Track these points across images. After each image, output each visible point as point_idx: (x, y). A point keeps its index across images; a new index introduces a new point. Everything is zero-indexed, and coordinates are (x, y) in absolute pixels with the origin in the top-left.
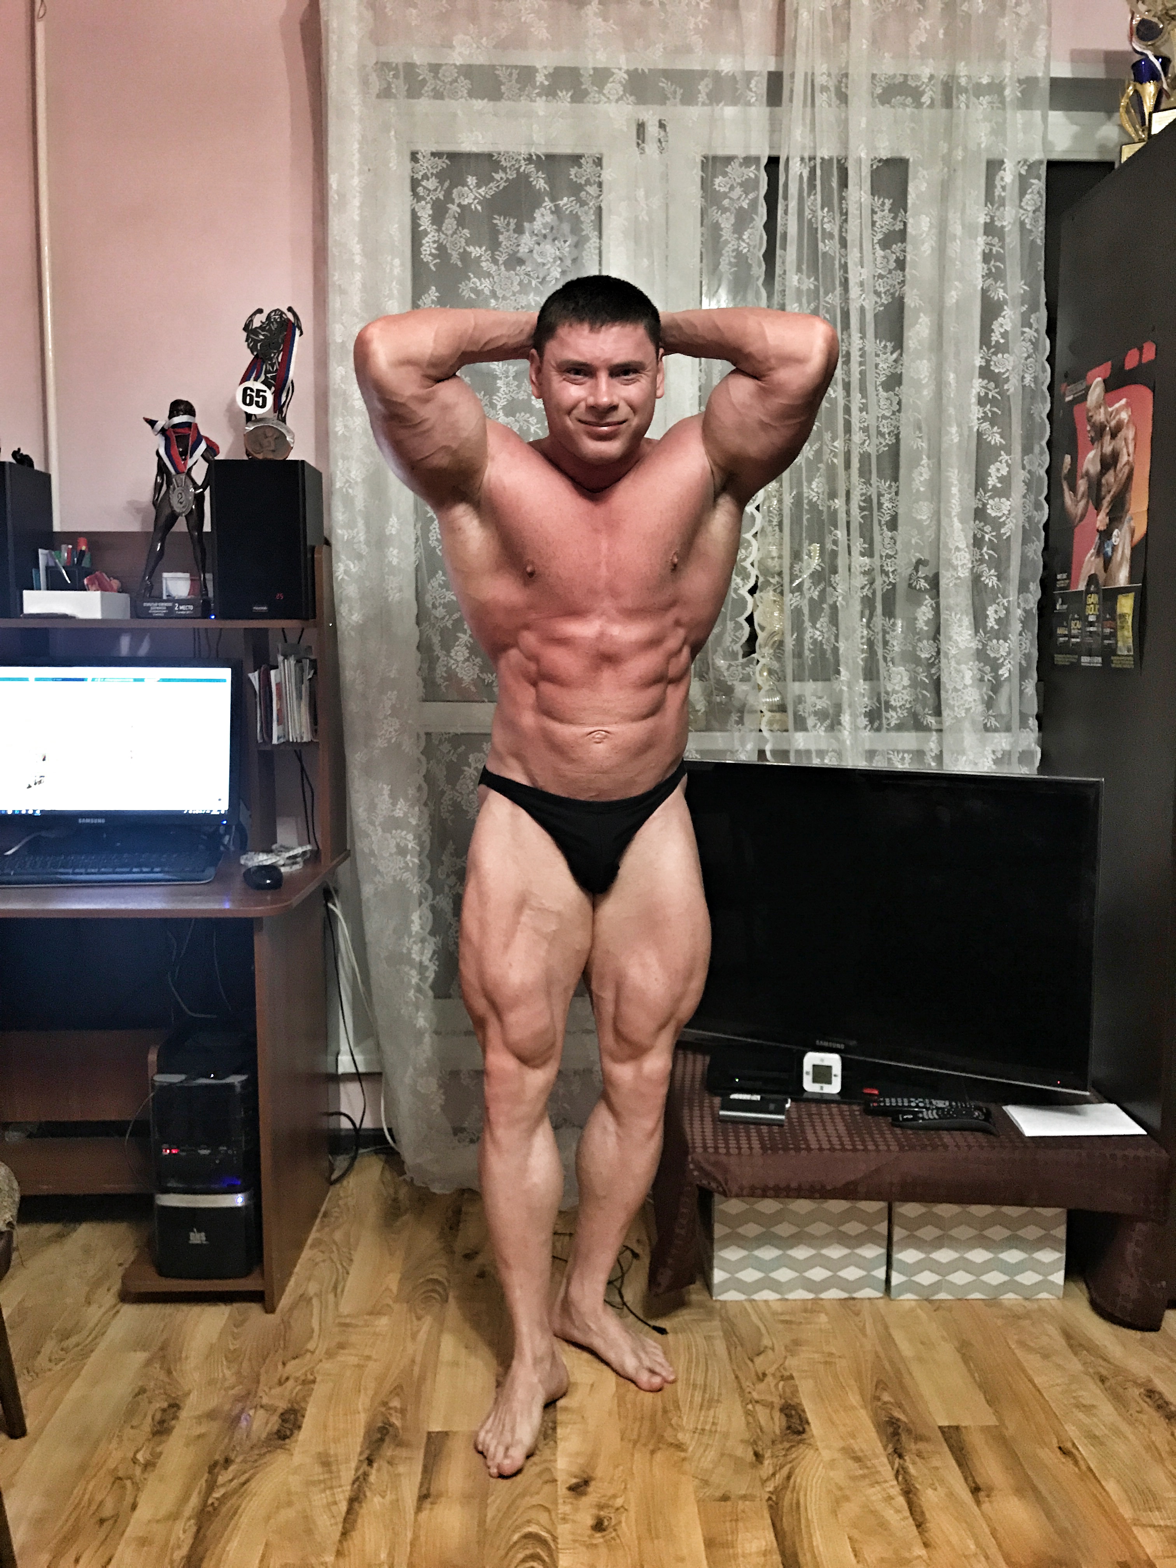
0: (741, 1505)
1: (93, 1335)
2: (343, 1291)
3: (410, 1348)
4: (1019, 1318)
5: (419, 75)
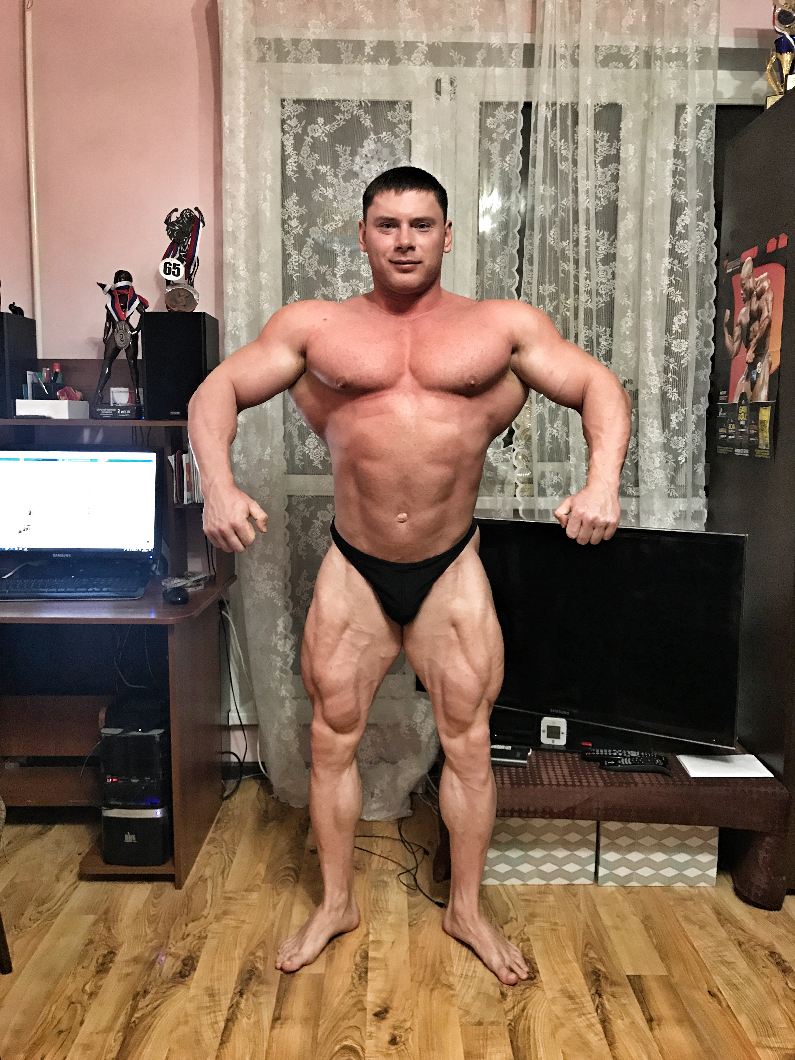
0: (490, 1029)
1: (60, 902)
2: (228, 876)
3: (272, 915)
4: (685, 900)
5: (285, 47)
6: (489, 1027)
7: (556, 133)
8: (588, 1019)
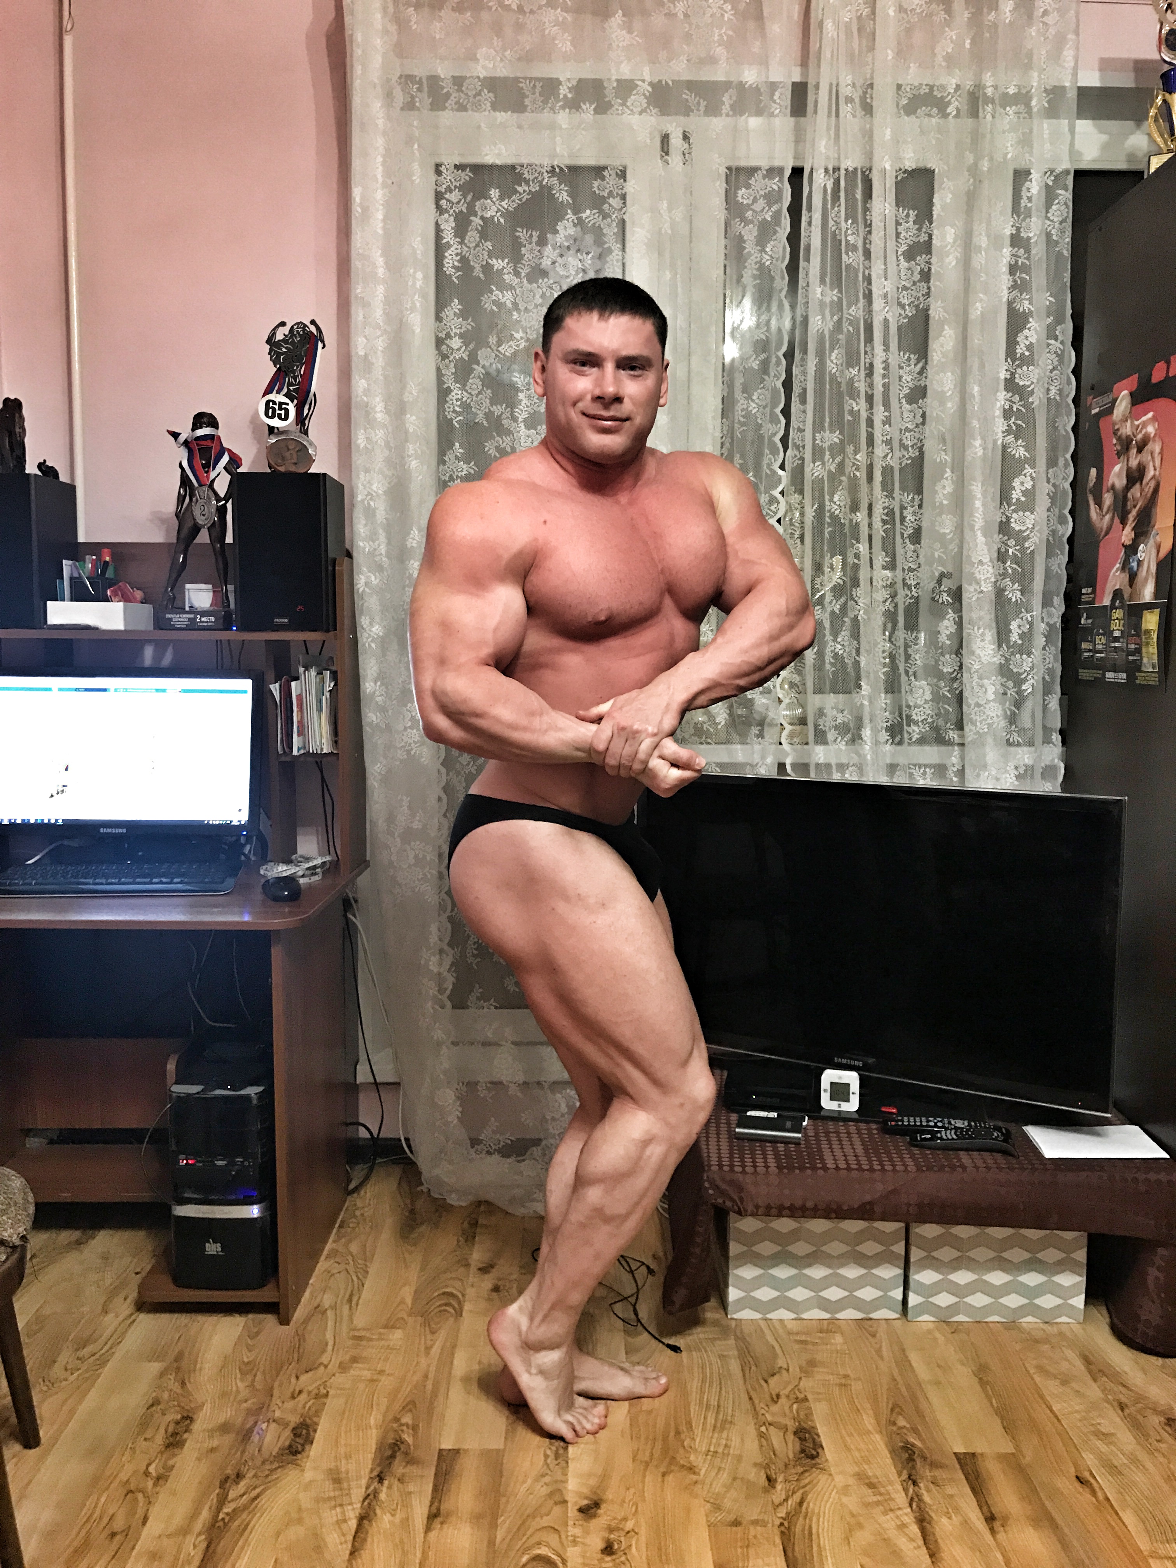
0: (752, 1531)
1: (110, 1343)
2: (358, 1303)
3: (423, 1361)
4: (1038, 1342)
5: (443, 88)
6: (752, 1528)
7: (840, 211)
8: (897, 1517)
